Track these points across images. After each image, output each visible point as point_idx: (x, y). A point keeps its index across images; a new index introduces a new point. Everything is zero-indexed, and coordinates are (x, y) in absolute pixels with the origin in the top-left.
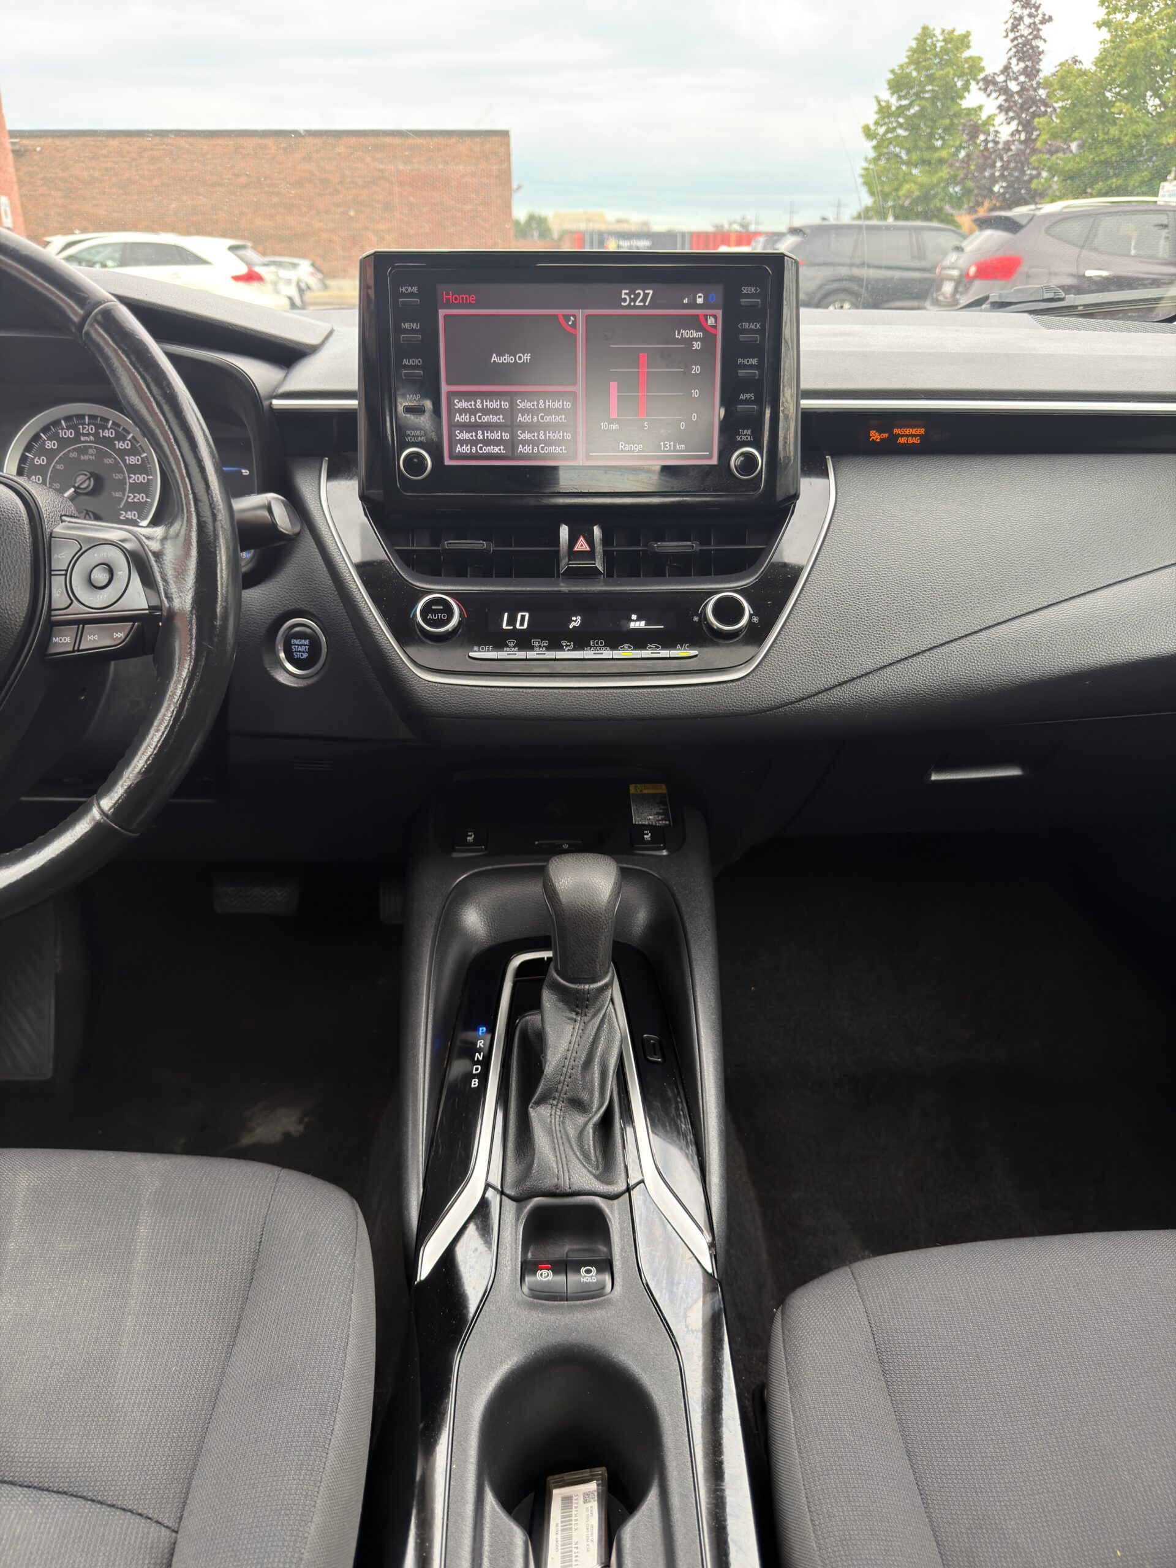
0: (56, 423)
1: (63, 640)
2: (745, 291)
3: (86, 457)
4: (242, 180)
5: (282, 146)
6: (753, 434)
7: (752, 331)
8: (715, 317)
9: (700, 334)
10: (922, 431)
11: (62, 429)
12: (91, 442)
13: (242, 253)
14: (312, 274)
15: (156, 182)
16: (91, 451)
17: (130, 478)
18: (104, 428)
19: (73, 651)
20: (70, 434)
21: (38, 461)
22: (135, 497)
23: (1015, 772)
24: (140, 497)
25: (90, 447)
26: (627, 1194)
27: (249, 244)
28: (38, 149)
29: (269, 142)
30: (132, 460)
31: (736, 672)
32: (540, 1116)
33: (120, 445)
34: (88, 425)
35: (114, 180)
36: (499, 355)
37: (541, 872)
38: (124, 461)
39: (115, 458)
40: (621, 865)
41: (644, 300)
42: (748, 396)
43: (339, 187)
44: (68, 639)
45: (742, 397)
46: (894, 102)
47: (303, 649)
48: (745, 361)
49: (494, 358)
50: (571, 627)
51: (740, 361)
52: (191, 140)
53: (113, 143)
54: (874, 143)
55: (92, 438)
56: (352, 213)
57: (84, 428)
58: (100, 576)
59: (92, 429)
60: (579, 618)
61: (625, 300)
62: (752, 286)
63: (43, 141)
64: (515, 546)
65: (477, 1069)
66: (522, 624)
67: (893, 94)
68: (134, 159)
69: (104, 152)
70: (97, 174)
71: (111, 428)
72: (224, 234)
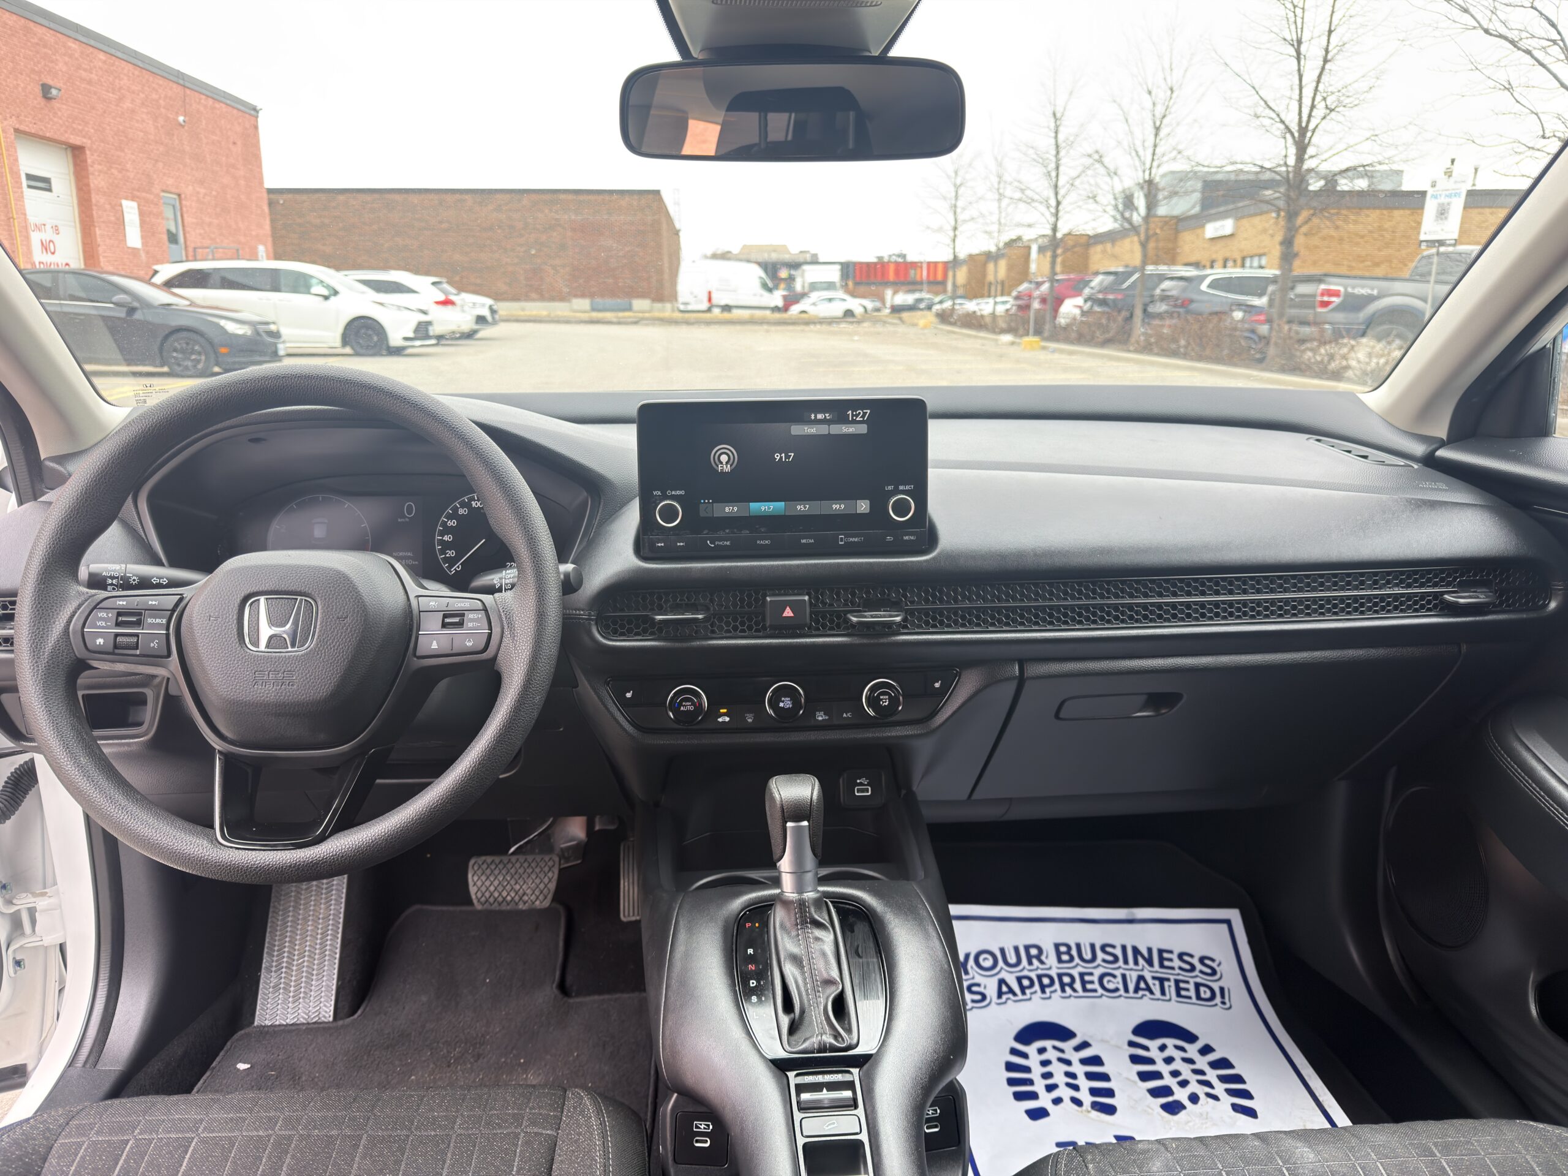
5: (477, 200)
15: (375, 227)
28: (281, 202)
29: (467, 197)
35: (341, 225)
43: (523, 232)
52: (403, 196)
53: (341, 198)
56: (533, 252)
63: (285, 196)
68: (358, 210)
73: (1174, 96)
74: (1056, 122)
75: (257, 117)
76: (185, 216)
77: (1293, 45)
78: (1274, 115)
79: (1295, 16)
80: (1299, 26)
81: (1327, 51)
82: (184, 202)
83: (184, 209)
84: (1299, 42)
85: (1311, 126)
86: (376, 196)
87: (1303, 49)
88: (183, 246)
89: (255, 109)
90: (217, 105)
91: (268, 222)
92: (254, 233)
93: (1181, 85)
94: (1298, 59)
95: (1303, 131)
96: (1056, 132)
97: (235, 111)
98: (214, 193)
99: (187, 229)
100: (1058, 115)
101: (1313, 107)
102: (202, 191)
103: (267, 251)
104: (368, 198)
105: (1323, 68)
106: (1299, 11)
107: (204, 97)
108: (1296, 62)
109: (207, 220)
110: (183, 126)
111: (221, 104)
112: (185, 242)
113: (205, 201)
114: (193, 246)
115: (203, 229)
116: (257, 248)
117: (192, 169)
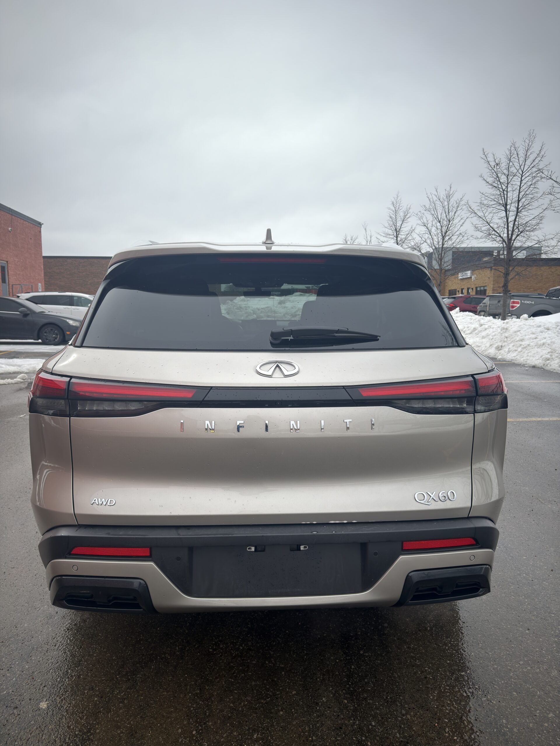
53: (69, 261)
68: (77, 266)
69: (66, 263)
73: (450, 224)
74: (397, 233)
75: (41, 227)
76: (9, 271)
77: (504, 206)
78: (497, 234)
79: (504, 194)
80: (506, 198)
81: (518, 208)
82: (9, 265)
83: (9, 268)
84: (506, 205)
85: (513, 238)
86: (86, 260)
87: (508, 207)
88: (8, 284)
89: (40, 224)
90: (25, 223)
91: (43, 273)
92: (37, 278)
93: (453, 218)
94: (506, 211)
95: (510, 240)
96: (397, 237)
97: (32, 225)
98: (21, 260)
99: (9, 277)
100: (398, 230)
101: (513, 231)
102: (17, 260)
103: (42, 286)
104: (82, 261)
105: (517, 215)
106: (505, 192)
107: (19, 219)
108: (505, 213)
109: (18, 272)
110: (10, 232)
111: (27, 222)
112: (9, 282)
113: (18, 264)
114: (12, 284)
115: (16, 277)
116: (38, 285)
117: (13, 250)
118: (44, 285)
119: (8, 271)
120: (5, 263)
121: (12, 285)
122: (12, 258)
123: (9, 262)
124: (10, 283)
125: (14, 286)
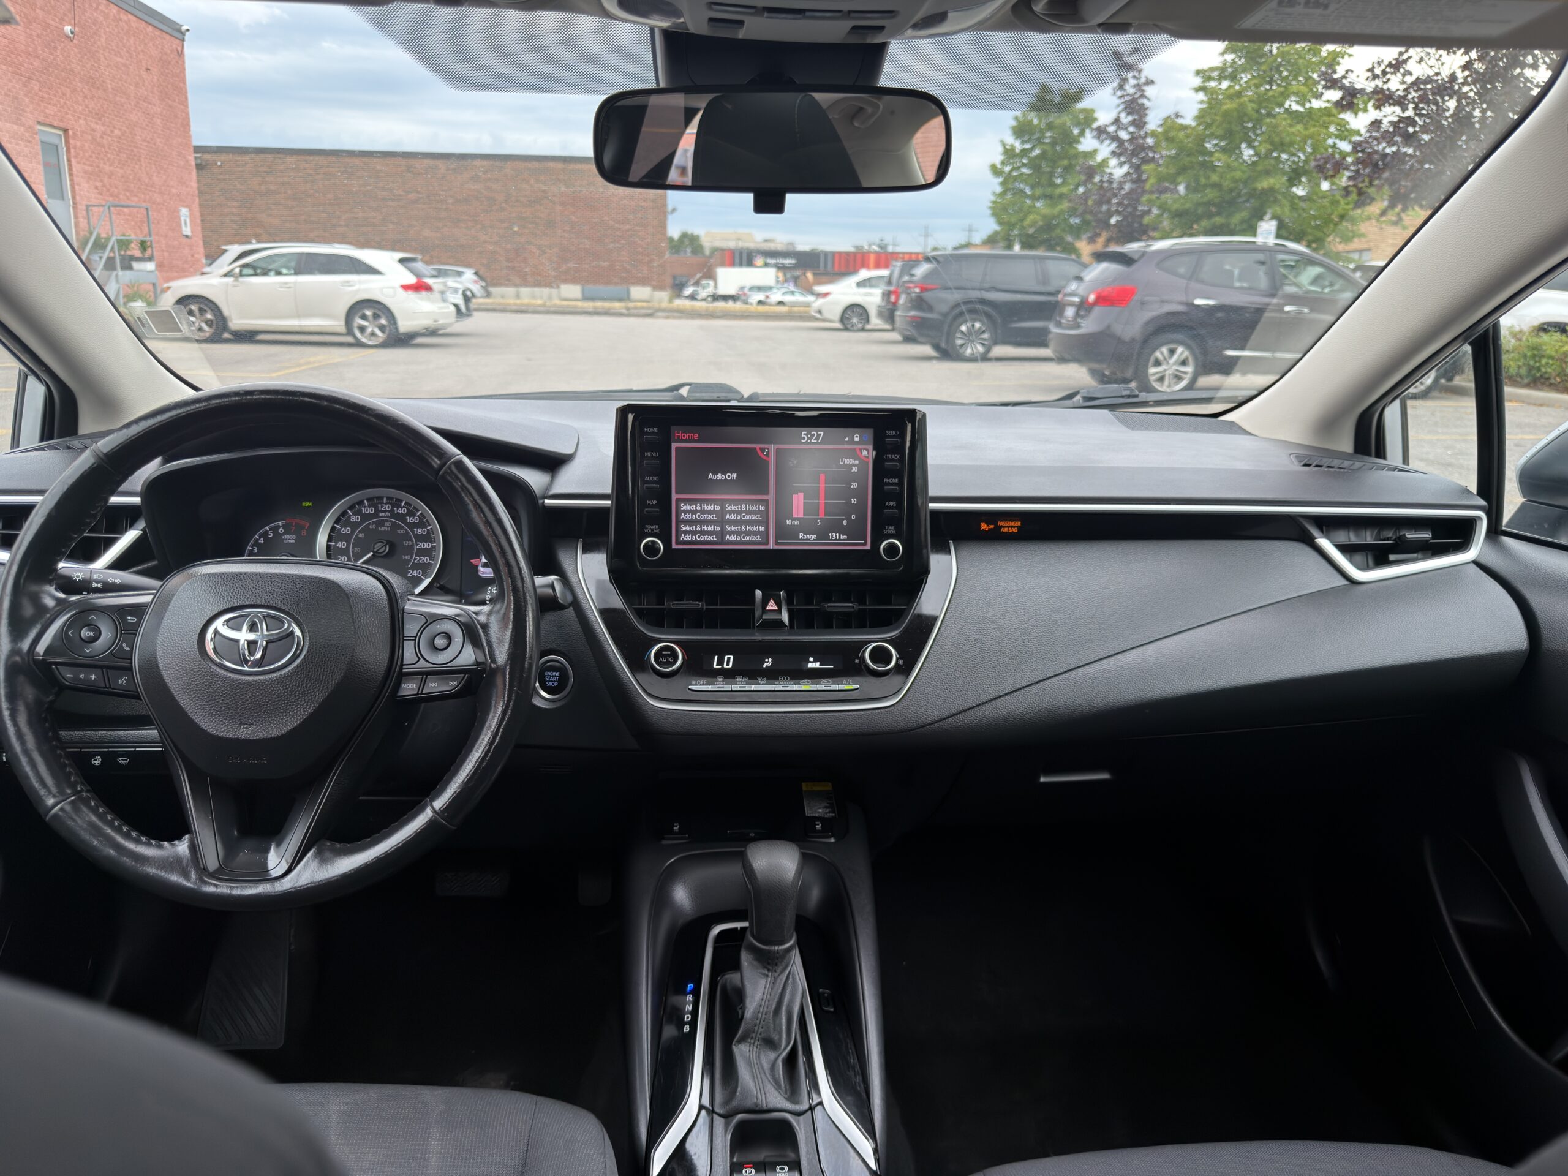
0: (361, 503)
1: (410, 686)
2: (888, 434)
3: (383, 529)
4: (413, 196)
5: (452, 166)
6: (895, 529)
7: (893, 460)
8: (867, 450)
9: (857, 462)
10: (1019, 523)
11: (365, 507)
12: (387, 517)
13: (413, 265)
14: (475, 282)
15: (330, 196)
16: (386, 524)
17: (417, 545)
18: (399, 506)
19: (418, 694)
20: (371, 511)
21: (344, 531)
22: (420, 559)
23: (1105, 776)
24: (425, 560)
25: (387, 521)
26: (810, 1112)
27: (420, 257)
28: (219, 163)
29: (440, 163)
30: (420, 531)
31: (887, 701)
32: (742, 1052)
33: (410, 520)
34: (386, 504)
35: (289, 192)
36: (715, 474)
37: (742, 857)
38: (413, 532)
39: (406, 530)
40: (802, 851)
41: (817, 439)
42: (892, 504)
43: (504, 205)
44: (414, 686)
45: (887, 504)
46: (1018, 146)
47: (554, 678)
48: (889, 481)
49: (711, 476)
50: (764, 666)
51: (886, 480)
52: (365, 159)
54: (1001, 179)
55: (388, 514)
56: (516, 229)
57: (382, 507)
58: (440, 642)
59: (388, 507)
60: (770, 660)
61: (804, 438)
62: (894, 430)
63: (224, 157)
64: (720, 605)
65: (688, 1018)
66: (728, 664)
67: (1017, 138)
68: (311, 175)
69: (282, 167)
70: (272, 187)
71: (404, 507)
72: (393, 248)
75: (183, 40)
76: (73, 160)
82: (72, 141)
83: (72, 151)
88: (71, 203)
89: (178, 31)
90: (124, 17)
91: (193, 177)
92: (175, 191)
97: (150, 29)
98: (117, 132)
99: (75, 179)
102: (100, 128)
103: (192, 216)
107: (104, 2)
109: (107, 168)
110: (70, 39)
111: (130, 16)
112: (74, 197)
113: (105, 142)
114: (85, 203)
115: (101, 181)
116: (178, 212)
117: (85, 97)
118: (198, 214)
119: (69, 161)
120: (60, 135)
121: (88, 206)
122: (82, 121)
123: (70, 132)
124: (78, 198)
125: (95, 209)
